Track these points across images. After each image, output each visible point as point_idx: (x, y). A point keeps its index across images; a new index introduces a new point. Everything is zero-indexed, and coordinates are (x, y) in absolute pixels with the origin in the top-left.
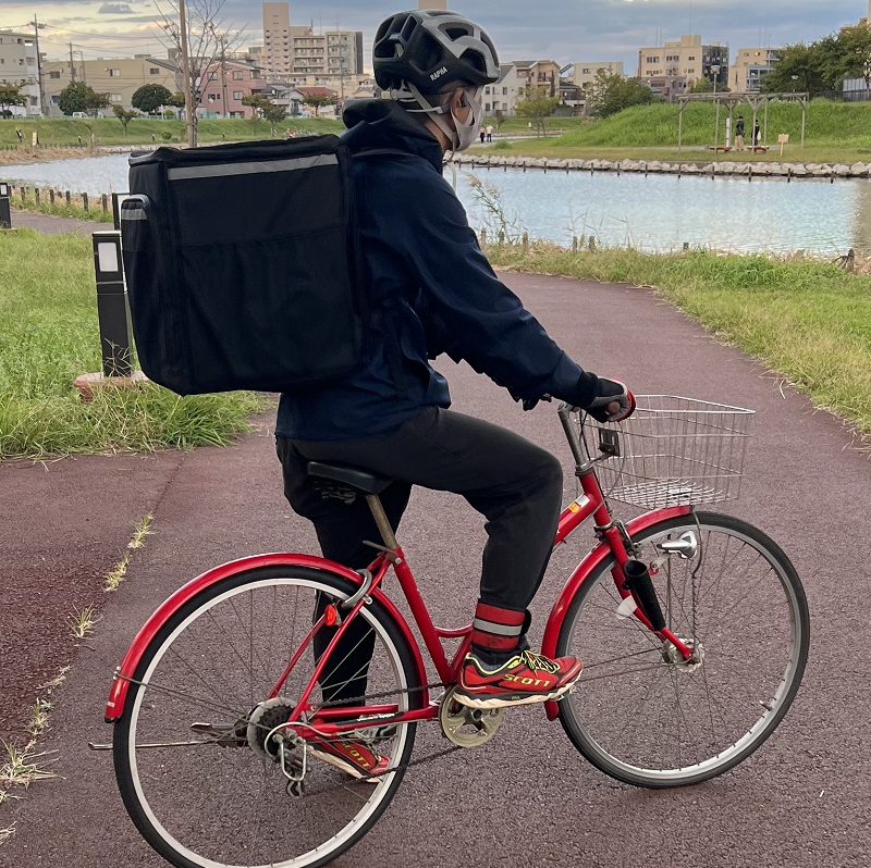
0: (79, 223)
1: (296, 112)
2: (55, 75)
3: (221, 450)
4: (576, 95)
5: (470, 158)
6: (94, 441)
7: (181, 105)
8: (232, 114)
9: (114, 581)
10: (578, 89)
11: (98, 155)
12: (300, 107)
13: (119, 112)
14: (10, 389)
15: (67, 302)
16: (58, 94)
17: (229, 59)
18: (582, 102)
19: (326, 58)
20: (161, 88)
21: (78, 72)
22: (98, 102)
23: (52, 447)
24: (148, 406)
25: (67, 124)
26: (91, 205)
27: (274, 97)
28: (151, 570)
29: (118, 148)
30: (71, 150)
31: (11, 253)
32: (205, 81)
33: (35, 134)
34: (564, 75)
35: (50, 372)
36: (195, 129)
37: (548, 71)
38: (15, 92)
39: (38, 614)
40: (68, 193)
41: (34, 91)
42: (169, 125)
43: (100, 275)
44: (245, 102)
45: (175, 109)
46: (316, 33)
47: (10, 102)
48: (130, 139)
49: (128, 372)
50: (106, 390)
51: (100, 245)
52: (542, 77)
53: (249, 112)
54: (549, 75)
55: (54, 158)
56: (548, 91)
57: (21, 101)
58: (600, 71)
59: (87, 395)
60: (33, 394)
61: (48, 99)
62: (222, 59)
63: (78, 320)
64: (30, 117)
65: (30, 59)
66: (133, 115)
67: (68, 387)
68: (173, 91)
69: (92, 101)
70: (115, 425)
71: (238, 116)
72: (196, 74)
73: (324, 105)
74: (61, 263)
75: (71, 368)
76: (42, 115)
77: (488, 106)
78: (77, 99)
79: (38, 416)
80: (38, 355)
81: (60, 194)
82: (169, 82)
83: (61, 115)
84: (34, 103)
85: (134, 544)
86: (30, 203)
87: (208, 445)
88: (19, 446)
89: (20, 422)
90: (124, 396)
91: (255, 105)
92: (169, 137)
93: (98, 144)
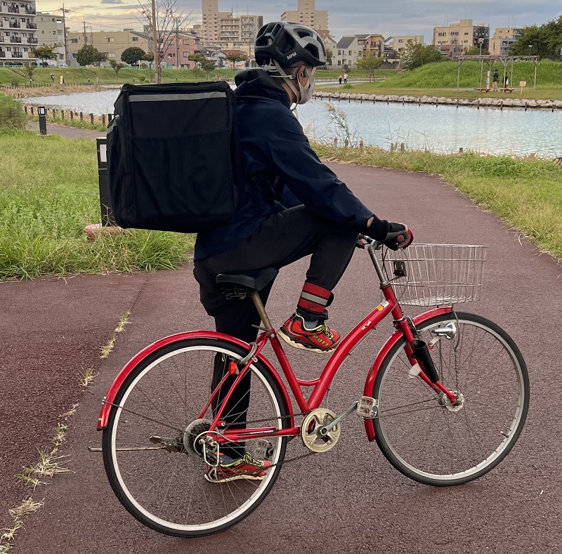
0: (88, 132)
1: (221, 65)
2: (75, 41)
3: (173, 272)
4: (394, 56)
5: (328, 94)
6: (95, 265)
7: (151, 60)
8: (182, 66)
9: (106, 352)
10: (395, 52)
11: (100, 90)
12: (224, 62)
13: (113, 64)
14: (45, 233)
15: (80, 181)
16: (77, 52)
17: (181, 32)
18: (398, 60)
19: (240, 32)
20: (139, 49)
21: (88, 39)
22: (101, 58)
23: (69, 269)
24: (129, 245)
25: (81, 71)
26: (95, 121)
27: (208, 55)
28: (129, 346)
29: (112, 86)
30: (83, 87)
31: (46, 150)
32: (166, 45)
33: (62, 77)
34: (387, 43)
35: (69, 224)
36: (159, 75)
37: (377, 41)
38: (50, 51)
39: (59, 371)
40: (81, 113)
41: (62, 50)
42: (144, 72)
43: (101, 164)
44: (190, 58)
45: (147, 63)
46: (234, 16)
47: (47, 57)
48: (120, 80)
50: (103, 234)
51: (100, 146)
52: (373, 44)
53: (193, 65)
54: (378, 43)
55: (73, 92)
56: (377, 53)
57: (54, 57)
58: (409, 41)
59: (91, 238)
60: (59, 236)
61: (70, 55)
62: (177, 32)
63: (86, 191)
64: (59, 66)
65: (60, 31)
66: (121, 66)
67: (80, 232)
68: (147, 51)
69: (97, 57)
70: (108, 256)
71: (185, 67)
72: (161, 41)
73: (238, 61)
74: (76, 156)
75: (82, 221)
76: (66, 66)
77: (339, 62)
78: (88, 56)
79: (61, 250)
80: (62, 213)
81: (76, 114)
82: (144, 46)
83: (78, 66)
84: (62, 58)
85: (119, 330)
86: (59, 119)
87: (164, 269)
88: (49, 268)
89: (50, 253)
90: (114, 239)
91: (196, 61)
92: (143, 80)
93: (99, 83)
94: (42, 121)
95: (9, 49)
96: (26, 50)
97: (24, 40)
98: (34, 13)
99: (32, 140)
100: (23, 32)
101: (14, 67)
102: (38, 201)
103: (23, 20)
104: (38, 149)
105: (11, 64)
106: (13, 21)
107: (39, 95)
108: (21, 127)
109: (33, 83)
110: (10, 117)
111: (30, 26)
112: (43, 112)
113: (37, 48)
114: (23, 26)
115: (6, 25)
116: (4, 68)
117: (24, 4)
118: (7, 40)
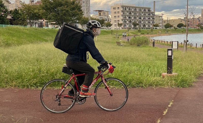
0: (166, 46)
2: (165, 22)
3: (187, 88)
6: (164, 85)
7: (185, 26)
8: (194, 28)
9: (165, 113)
11: (170, 35)
13: (175, 28)
15: (162, 60)
16: (165, 25)
17: (195, 19)
21: (168, 21)
22: (171, 26)
23: (156, 85)
24: (174, 79)
25: (166, 30)
26: (168, 43)
28: (172, 111)
29: (174, 34)
31: (154, 51)
32: (190, 23)
35: (158, 72)
36: (188, 31)
38: (158, 25)
39: (150, 118)
41: (161, 25)
42: (183, 30)
43: (168, 56)
44: (197, 26)
45: (184, 27)
47: (157, 26)
48: (176, 32)
49: (171, 73)
50: (167, 76)
51: (169, 51)
53: (197, 28)
55: (163, 35)
57: (159, 26)
59: (163, 77)
60: (154, 76)
61: (163, 26)
62: (193, 19)
63: (163, 63)
64: (160, 29)
65: (161, 20)
66: (177, 28)
67: (160, 75)
68: (184, 24)
69: (170, 26)
70: (168, 82)
71: (195, 28)
72: (189, 21)
74: (162, 53)
76: (162, 29)
78: (168, 26)
79: (155, 80)
80: (156, 69)
81: (163, 41)
82: (184, 23)
83: (165, 28)
84: (161, 27)
85: (169, 106)
86: (158, 43)
87: (185, 87)
88: (151, 85)
89: (151, 81)
90: (170, 78)
91: (199, 26)
92: (183, 32)
93: (170, 33)
94: (154, 43)
95: (147, 25)
96: (151, 25)
97: (151, 22)
98: (154, 15)
99: (150, 48)
100: (151, 20)
101: (148, 29)
102: (150, 66)
103: (151, 17)
104: (152, 51)
105: (147, 28)
106: (149, 18)
108: (148, 45)
109: (153, 33)
110: (145, 42)
111: (153, 19)
112: (154, 41)
113: (154, 24)
114: (151, 19)
115: (147, 19)
116: (145, 30)
117: (152, 13)
118: (147, 22)
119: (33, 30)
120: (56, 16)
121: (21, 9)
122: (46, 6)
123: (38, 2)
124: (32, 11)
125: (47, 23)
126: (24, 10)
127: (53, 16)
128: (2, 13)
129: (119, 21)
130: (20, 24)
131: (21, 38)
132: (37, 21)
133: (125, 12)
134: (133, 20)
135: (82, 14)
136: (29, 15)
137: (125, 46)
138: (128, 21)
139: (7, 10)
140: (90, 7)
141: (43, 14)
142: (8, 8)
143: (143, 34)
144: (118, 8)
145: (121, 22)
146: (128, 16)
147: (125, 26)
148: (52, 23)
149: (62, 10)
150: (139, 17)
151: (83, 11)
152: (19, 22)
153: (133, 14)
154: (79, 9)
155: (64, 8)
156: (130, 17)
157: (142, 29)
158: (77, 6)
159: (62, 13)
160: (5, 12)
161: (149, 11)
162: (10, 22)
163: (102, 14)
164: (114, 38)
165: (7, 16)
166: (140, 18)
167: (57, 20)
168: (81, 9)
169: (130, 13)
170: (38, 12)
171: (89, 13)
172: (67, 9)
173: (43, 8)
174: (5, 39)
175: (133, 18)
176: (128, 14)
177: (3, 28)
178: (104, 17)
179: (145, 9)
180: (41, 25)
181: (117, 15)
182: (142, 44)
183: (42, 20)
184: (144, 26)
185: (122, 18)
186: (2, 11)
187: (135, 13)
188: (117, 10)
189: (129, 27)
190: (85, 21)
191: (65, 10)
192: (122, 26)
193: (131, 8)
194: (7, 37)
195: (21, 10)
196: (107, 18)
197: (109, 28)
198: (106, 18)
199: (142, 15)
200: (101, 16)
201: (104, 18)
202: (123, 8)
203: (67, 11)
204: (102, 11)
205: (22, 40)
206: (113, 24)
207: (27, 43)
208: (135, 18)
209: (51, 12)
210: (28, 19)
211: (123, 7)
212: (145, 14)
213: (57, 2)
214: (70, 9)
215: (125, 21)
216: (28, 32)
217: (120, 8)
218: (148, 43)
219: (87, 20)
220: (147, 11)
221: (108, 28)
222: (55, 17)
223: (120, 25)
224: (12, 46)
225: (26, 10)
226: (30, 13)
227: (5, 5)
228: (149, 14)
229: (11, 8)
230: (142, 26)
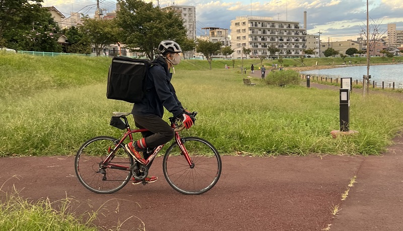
0: (329, 86)
1: (397, 55)
2: (324, 46)
7: (360, 53)
8: (376, 55)
11: (334, 68)
12: (398, 53)
13: (342, 56)
16: (324, 51)
17: (376, 40)
20: (355, 49)
21: (330, 45)
22: (336, 53)
24: (354, 141)
25: (326, 59)
26: (333, 81)
27: (390, 50)
29: (340, 66)
30: (327, 66)
31: (310, 94)
33: (317, 62)
35: (323, 129)
36: (369, 59)
38: (312, 51)
40: (326, 78)
41: (318, 50)
42: (356, 59)
44: (381, 52)
45: (358, 54)
47: (310, 53)
49: (348, 131)
51: (342, 92)
53: (382, 55)
55: (322, 69)
57: (314, 53)
60: (318, 136)
61: (321, 52)
62: (374, 40)
64: (315, 57)
65: (317, 42)
66: (346, 56)
67: (328, 134)
68: (358, 50)
69: (334, 53)
70: (343, 147)
71: (378, 56)
76: (319, 57)
78: (330, 52)
79: (319, 142)
80: (319, 124)
81: (324, 78)
82: (357, 47)
83: (325, 57)
84: (317, 54)
86: (315, 81)
89: (314, 143)
90: (346, 138)
91: (384, 53)
92: (356, 62)
94: (308, 81)
95: (293, 51)
96: (301, 51)
97: (301, 47)
98: (306, 35)
101: (295, 58)
103: (301, 38)
106: (296, 39)
107: (306, 70)
108: (298, 84)
109: (303, 65)
110: (293, 80)
111: (304, 40)
112: (309, 78)
113: (306, 50)
114: (301, 41)
115: (293, 40)
116: (291, 59)
117: (302, 31)
118: (293, 47)
119: (102, 61)
120: (141, 38)
121: (82, 27)
122: (125, 22)
123: (109, 15)
124: (101, 29)
125: (124, 50)
126: (87, 29)
127: (136, 38)
128: (51, 34)
129: (245, 44)
130: (80, 52)
131: (82, 74)
132: (107, 47)
133: (255, 30)
134: (268, 43)
135: (184, 33)
136: (95, 37)
137: (259, 86)
138: (260, 44)
139: (58, 28)
140: (195, 23)
141: (119, 34)
142: (59, 25)
143: (287, 66)
144: (244, 23)
145: (248, 46)
146: (260, 37)
147: (256, 52)
148: (134, 49)
149: (152, 28)
150: (279, 38)
151: (185, 28)
152: (78, 48)
153: (268, 33)
154: (180, 25)
155: (156, 24)
156: (264, 39)
157: (285, 58)
158: (176, 20)
159: (152, 33)
160: (55, 32)
161: (296, 27)
162: (63, 47)
163: (215, 33)
164: (238, 72)
165: (58, 38)
166: (281, 40)
167: (142, 44)
168: (184, 25)
169: (264, 32)
170: (111, 32)
171: (194, 32)
172: (159, 26)
173: (120, 25)
174: (58, 76)
175: (268, 40)
176: (260, 33)
177: (52, 58)
178: (220, 38)
179: (289, 25)
180: (114, 52)
181: (242, 35)
182: (287, 82)
183: (117, 45)
184: (289, 52)
185: (250, 39)
186: (51, 30)
187: (272, 32)
188: (241, 27)
189: (262, 54)
190: (188, 46)
191: (156, 27)
192: (251, 54)
193: (265, 23)
194: (60, 72)
195: (83, 29)
196: (225, 40)
197: (229, 56)
198: (223, 39)
199: (285, 34)
200: (214, 36)
201: (221, 40)
202: (252, 23)
203: (160, 29)
204: (216, 29)
205: (85, 77)
206: (236, 50)
207: (92, 83)
208: (272, 39)
209: (133, 31)
210: (94, 43)
211: (251, 21)
212: (289, 33)
213: (144, 15)
214: (165, 26)
215: (255, 45)
216: (92, 64)
217: (247, 23)
218: (298, 82)
219: (191, 43)
220: (293, 27)
221: (226, 57)
222: (139, 39)
223: (246, 51)
224: (68, 87)
225: (90, 27)
226: (97, 33)
227: (55, 20)
228: (297, 33)
229: (64, 25)
230: (285, 54)
